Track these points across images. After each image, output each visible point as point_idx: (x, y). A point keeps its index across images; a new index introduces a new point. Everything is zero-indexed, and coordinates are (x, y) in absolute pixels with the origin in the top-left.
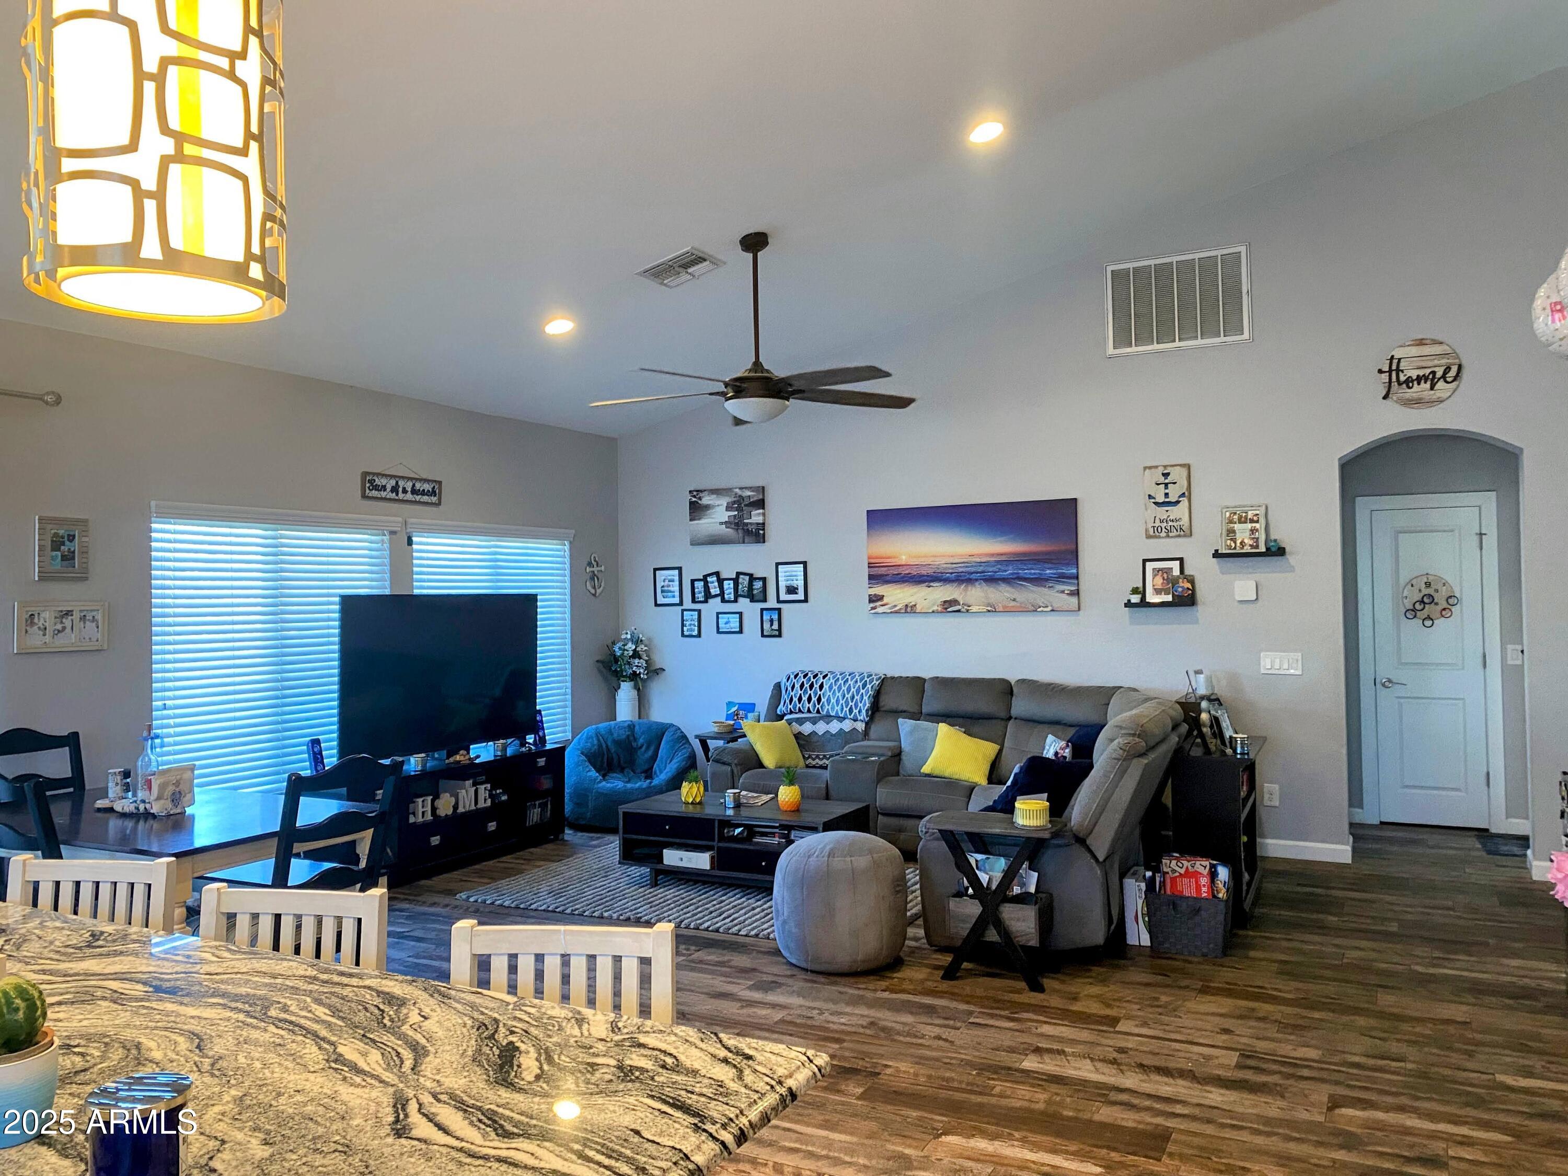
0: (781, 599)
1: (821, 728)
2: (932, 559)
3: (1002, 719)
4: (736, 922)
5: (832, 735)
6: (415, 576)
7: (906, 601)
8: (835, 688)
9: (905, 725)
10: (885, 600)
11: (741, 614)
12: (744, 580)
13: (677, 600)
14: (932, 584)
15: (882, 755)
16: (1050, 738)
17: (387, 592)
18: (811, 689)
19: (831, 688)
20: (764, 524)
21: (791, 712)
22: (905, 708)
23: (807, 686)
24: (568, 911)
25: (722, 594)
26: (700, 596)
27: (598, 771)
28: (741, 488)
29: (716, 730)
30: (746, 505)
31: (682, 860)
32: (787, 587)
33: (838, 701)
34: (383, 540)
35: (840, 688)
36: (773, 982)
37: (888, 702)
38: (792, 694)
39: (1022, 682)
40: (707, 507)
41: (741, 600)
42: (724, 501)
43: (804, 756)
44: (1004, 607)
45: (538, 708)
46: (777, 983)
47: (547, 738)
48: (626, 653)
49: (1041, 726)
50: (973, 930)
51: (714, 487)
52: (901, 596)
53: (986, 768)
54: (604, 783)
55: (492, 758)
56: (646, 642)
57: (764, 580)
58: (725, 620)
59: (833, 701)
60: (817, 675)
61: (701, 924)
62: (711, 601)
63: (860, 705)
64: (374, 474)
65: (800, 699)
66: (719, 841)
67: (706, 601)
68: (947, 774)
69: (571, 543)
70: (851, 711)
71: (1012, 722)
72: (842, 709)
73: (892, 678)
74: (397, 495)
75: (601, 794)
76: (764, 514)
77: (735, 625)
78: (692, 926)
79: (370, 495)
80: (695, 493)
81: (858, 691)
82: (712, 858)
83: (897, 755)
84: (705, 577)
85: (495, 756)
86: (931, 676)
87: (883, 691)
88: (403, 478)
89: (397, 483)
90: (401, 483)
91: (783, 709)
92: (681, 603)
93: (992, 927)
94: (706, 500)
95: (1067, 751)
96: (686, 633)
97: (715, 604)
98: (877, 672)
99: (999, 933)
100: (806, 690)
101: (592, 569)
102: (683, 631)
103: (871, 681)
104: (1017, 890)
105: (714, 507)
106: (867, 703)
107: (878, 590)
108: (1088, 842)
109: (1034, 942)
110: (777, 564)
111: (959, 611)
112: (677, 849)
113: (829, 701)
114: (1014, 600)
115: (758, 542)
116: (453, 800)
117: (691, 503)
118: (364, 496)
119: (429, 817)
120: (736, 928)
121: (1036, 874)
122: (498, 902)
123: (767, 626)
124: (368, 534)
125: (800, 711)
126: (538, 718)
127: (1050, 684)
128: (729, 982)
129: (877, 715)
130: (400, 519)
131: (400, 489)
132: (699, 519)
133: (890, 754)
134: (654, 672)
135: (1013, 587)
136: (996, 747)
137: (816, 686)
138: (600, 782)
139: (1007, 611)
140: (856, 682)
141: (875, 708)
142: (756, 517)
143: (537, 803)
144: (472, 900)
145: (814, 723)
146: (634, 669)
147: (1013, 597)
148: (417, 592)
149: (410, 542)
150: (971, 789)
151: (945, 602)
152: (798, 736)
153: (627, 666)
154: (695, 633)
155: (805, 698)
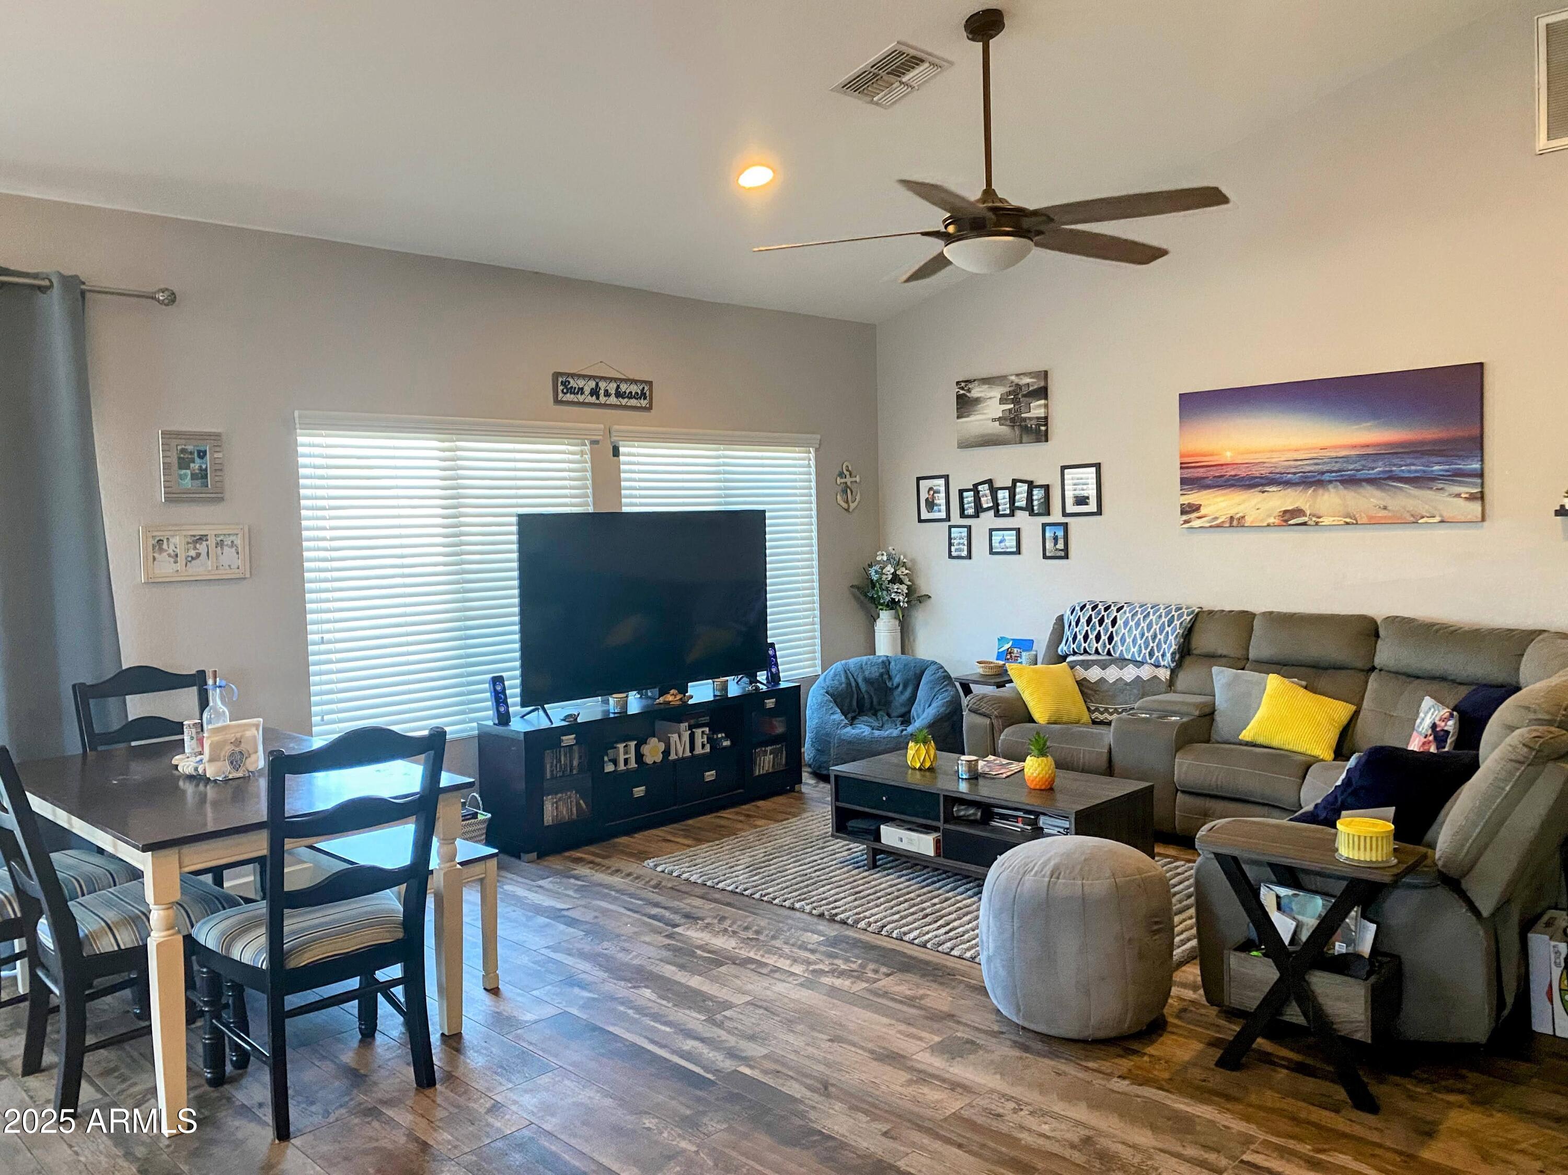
0: (1068, 511)
1: (1112, 674)
2: (1268, 455)
3: (1362, 670)
4: (951, 934)
5: (1126, 684)
6: (623, 492)
7: (1232, 512)
8: (1132, 623)
9: (1221, 676)
10: (1203, 511)
11: (1018, 531)
12: (1022, 489)
13: (943, 515)
14: (1267, 489)
15: (1188, 714)
16: (1428, 702)
17: (591, 510)
18: (1100, 625)
19: (1126, 623)
20: (1046, 418)
21: (1075, 653)
22: (1225, 652)
23: (1095, 620)
24: (757, 896)
25: (996, 505)
26: (970, 511)
27: (843, 713)
28: (1017, 375)
29: (981, 671)
30: (1024, 396)
31: (901, 840)
32: (1076, 497)
33: (1134, 641)
34: (582, 451)
35: (1138, 624)
36: (969, 1042)
37: (1204, 642)
38: (1077, 630)
39: (1393, 620)
40: (977, 401)
41: (1019, 513)
42: (996, 393)
43: (1088, 708)
44: (1370, 518)
45: (769, 641)
46: (972, 1043)
47: (781, 675)
48: (884, 577)
49: (1418, 681)
50: (1266, 1001)
51: (985, 376)
52: (1223, 505)
53: (1332, 736)
54: (849, 729)
55: (711, 699)
56: (909, 565)
57: (1047, 488)
58: (1000, 538)
59: (1129, 640)
60: (1109, 607)
61: (905, 934)
62: (982, 515)
63: (1164, 646)
64: (568, 375)
65: (1086, 637)
66: (946, 822)
67: (976, 515)
68: (1275, 744)
69: (817, 450)
70: (1151, 654)
71: (1373, 676)
72: (1140, 651)
73: (1210, 612)
74: (598, 398)
75: (842, 742)
76: (1046, 406)
77: (1011, 543)
78: (894, 935)
79: (564, 399)
80: (963, 384)
81: (1162, 629)
82: (937, 842)
83: (1209, 715)
84: (976, 486)
85: (715, 696)
86: (1264, 610)
87: (1196, 628)
88: (602, 378)
89: (597, 384)
90: (602, 385)
91: (1065, 648)
92: (948, 518)
93: (1294, 1003)
94: (977, 392)
95: (1451, 723)
96: (954, 554)
97: (988, 519)
98: (1189, 603)
99: (1305, 1014)
100: (1094, 626)
101: (843, 480)
102: (950, 551)
103: (1180, 616)
104: (1340, 948)
105: (986, 399)
106: (1171, 645)
107: (1193, 497)
108: (1464, 886)
109: (1363, 1034)
110: (1064, 468)
111: (1304, 524)
112: (899, 826)
113: (1123, 640)
114: (1385, 508)
115: (1038, 441)
116: (662, 747)
117: (959, 397)
118: (557, 401)
119: (633, 764)
120: (949, 944)
121: (1373, 927)
122: (685, 876)
123: (1050, 545)
124: (565, 444)
125: (1085, 651)
126: (771, 652)
127: (1432, 625)
128: (909, 1035)
129: (1188, 660)
130: (602, 426)
131: (602, 392)
132: (968, 416)
133: (1197, 713)
134: (916, 598)
135: (1383, 490)
136: (1353, 708)
137: (1108, 621)
138: (845, 727)
139: (1374, 522)
140: (1160, 616)
141: (1184, 652)
142: (1036, 409)
143: (769, 748)
144: (659, 869)
145: (1104, 668)
146: (893, 596)
147: (1382, 503)
148: (625, 509)
149: (616, 452)
150: (1306, 765)
151: (1285, 512)
152: (1082, 684)
153: (885, 593)
154: (965, 553)
155: (1092, 636)
